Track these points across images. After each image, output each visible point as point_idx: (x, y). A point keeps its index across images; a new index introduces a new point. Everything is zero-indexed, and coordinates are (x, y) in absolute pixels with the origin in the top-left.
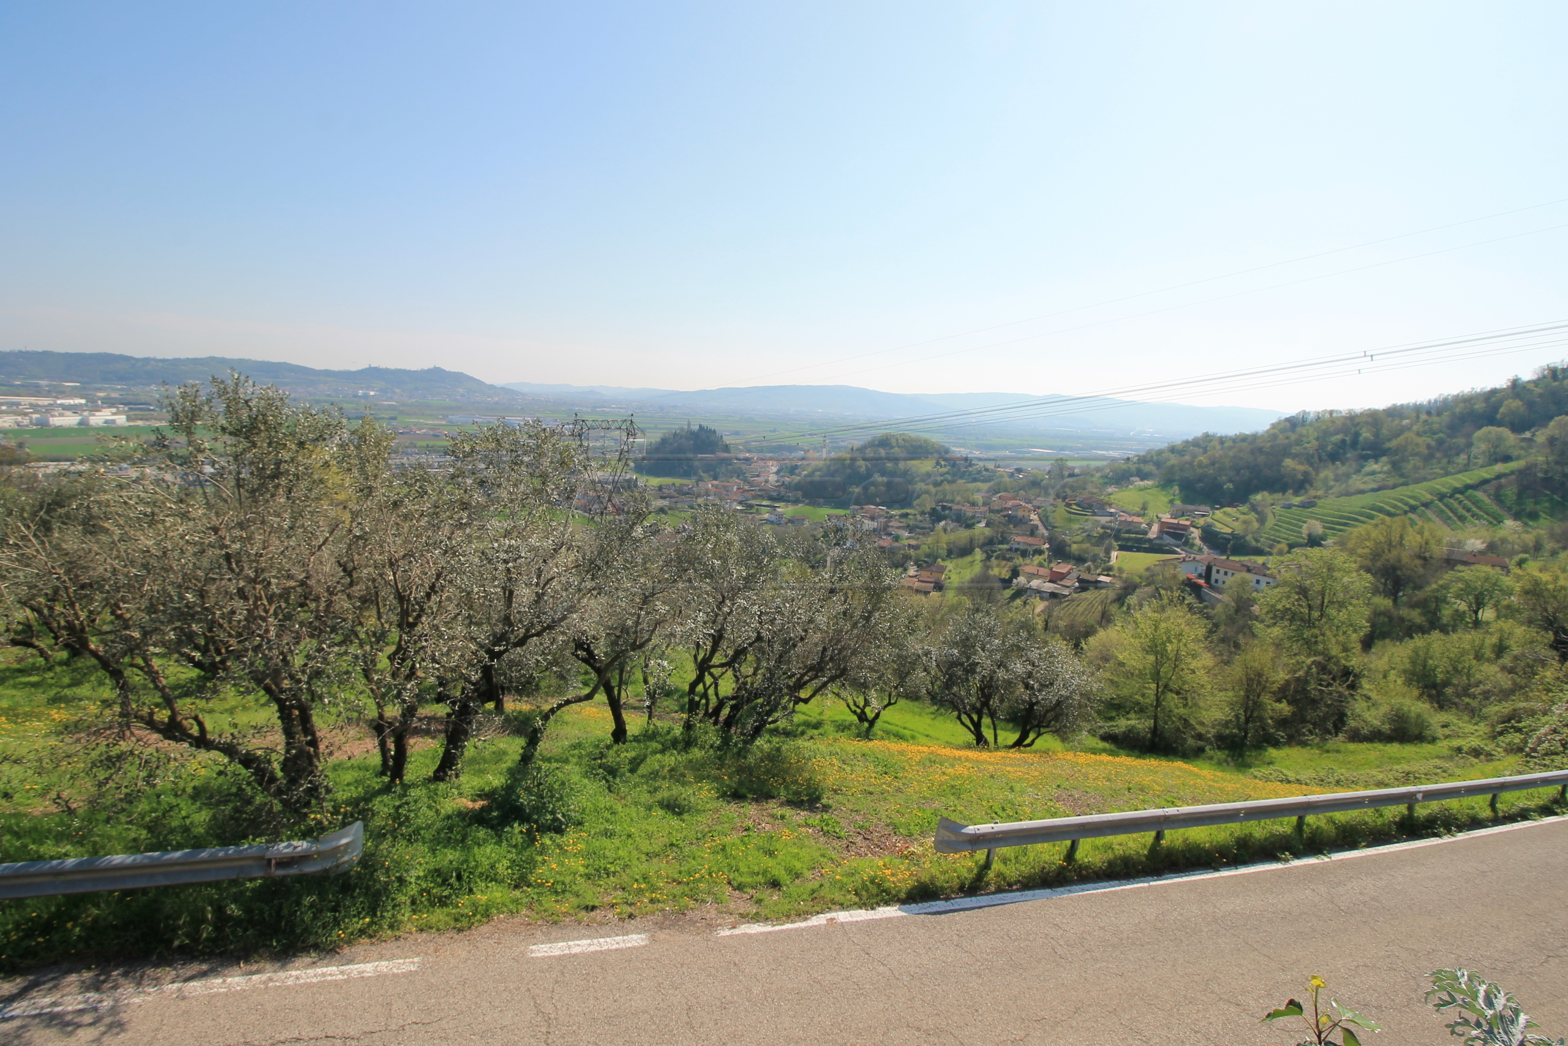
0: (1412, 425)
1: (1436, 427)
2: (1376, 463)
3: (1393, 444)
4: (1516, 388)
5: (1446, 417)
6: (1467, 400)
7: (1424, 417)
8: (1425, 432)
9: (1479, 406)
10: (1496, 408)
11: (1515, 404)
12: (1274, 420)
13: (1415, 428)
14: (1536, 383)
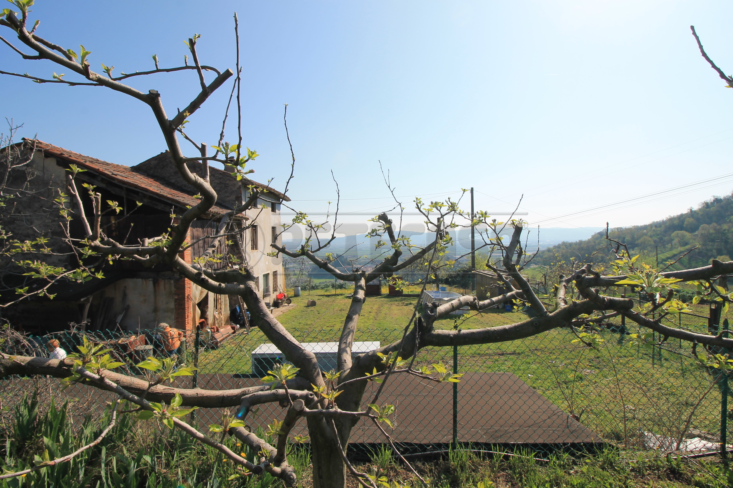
0: (648, 233)
1: (659, 232)
2: (633, 250)
3: (639, 241)
4: (692, 213)
5: (663, 228)
6: (671, 220)
7: (654, 228)
8: (654, 235)
9: (676, 222)
10: (683, 222)
11: (691, 220)
12: (593, 234)
13: (649, 234)
14: (700, 210)
